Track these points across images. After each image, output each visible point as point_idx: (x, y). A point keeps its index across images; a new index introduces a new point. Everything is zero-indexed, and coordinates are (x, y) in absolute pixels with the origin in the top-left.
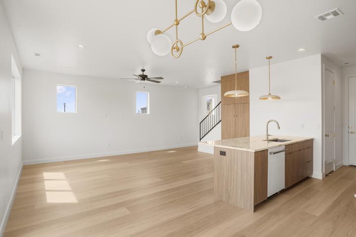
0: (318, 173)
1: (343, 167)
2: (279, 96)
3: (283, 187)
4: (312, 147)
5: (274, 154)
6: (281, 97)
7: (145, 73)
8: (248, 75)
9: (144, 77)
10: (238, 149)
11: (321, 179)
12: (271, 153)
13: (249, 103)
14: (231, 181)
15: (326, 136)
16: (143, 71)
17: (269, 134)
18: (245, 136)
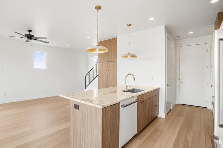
0: (162, 114)
1: (176, 105)
2: (136, 54)
3: (136, 133)
4: (159, 94)
5: (125, 107)
6: (137, 56)
7: (31, 33)
8: (117, 40)
9: (30, 37)
10: (88, 103)
11: (164, 118)
12: (122, 106)
13: (117, 61)
14: (83, 136)
15: (168, 85)
16: (30, 31)
17: (127, 84)
18: (114, 86)
